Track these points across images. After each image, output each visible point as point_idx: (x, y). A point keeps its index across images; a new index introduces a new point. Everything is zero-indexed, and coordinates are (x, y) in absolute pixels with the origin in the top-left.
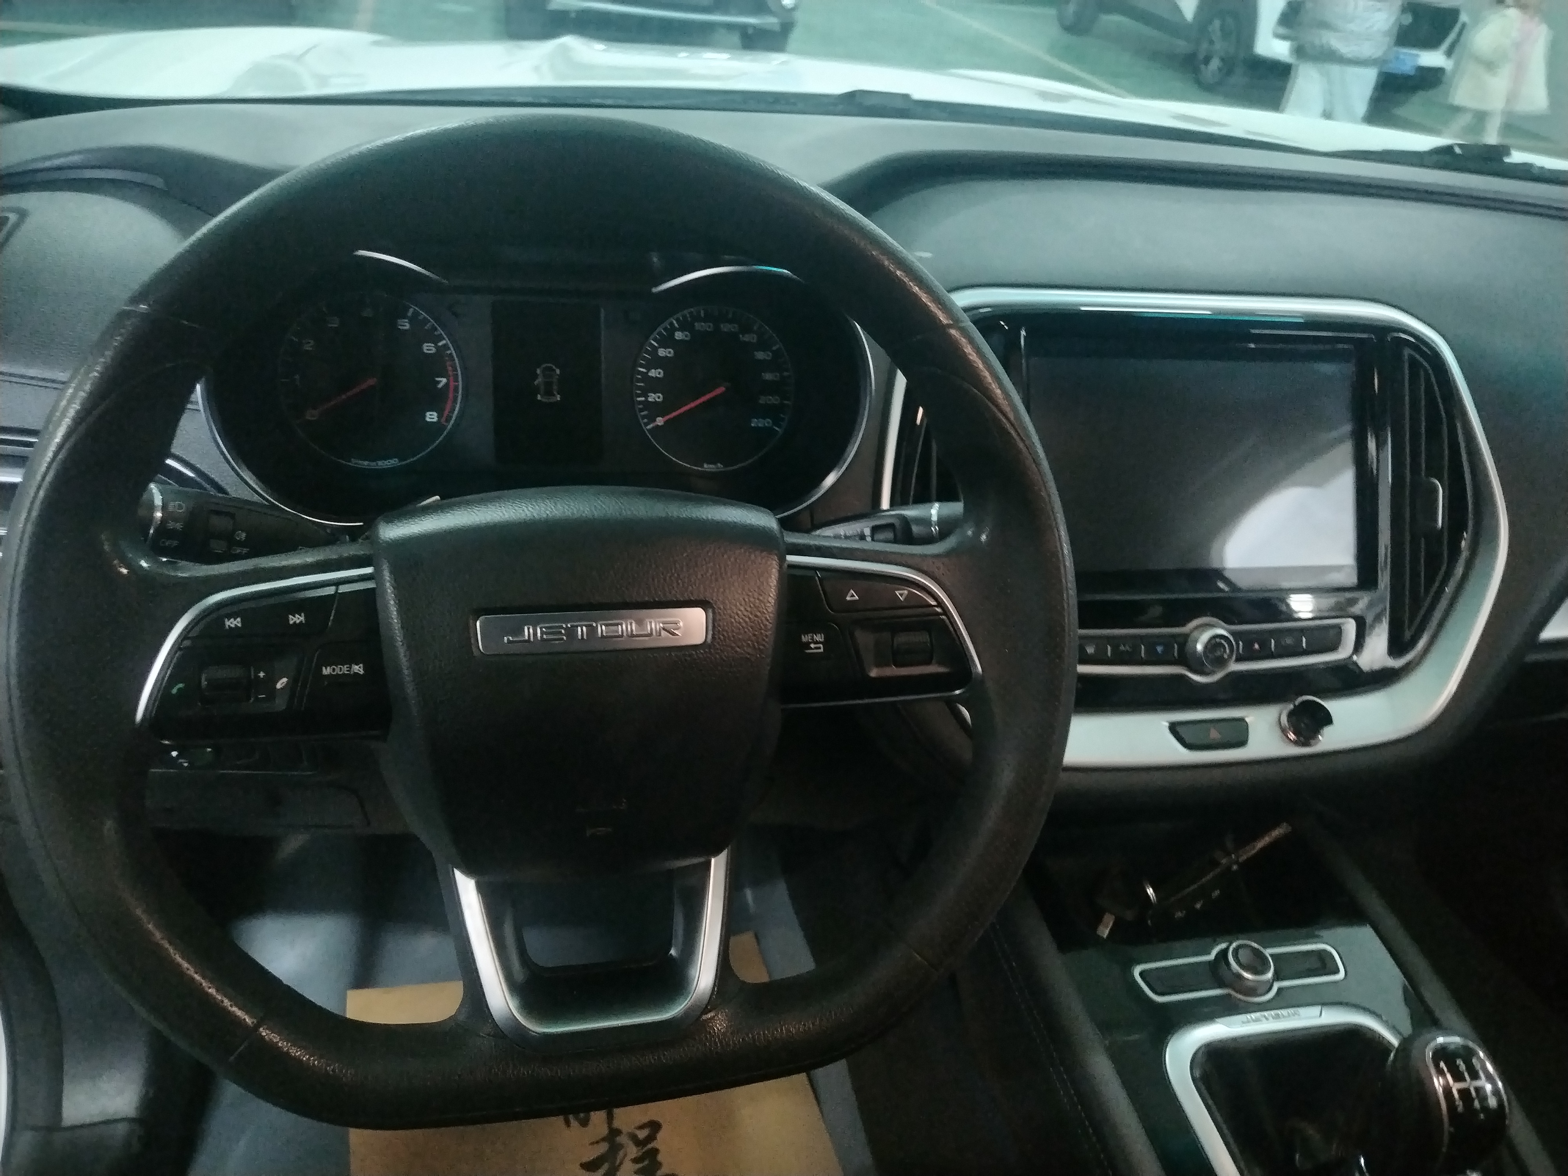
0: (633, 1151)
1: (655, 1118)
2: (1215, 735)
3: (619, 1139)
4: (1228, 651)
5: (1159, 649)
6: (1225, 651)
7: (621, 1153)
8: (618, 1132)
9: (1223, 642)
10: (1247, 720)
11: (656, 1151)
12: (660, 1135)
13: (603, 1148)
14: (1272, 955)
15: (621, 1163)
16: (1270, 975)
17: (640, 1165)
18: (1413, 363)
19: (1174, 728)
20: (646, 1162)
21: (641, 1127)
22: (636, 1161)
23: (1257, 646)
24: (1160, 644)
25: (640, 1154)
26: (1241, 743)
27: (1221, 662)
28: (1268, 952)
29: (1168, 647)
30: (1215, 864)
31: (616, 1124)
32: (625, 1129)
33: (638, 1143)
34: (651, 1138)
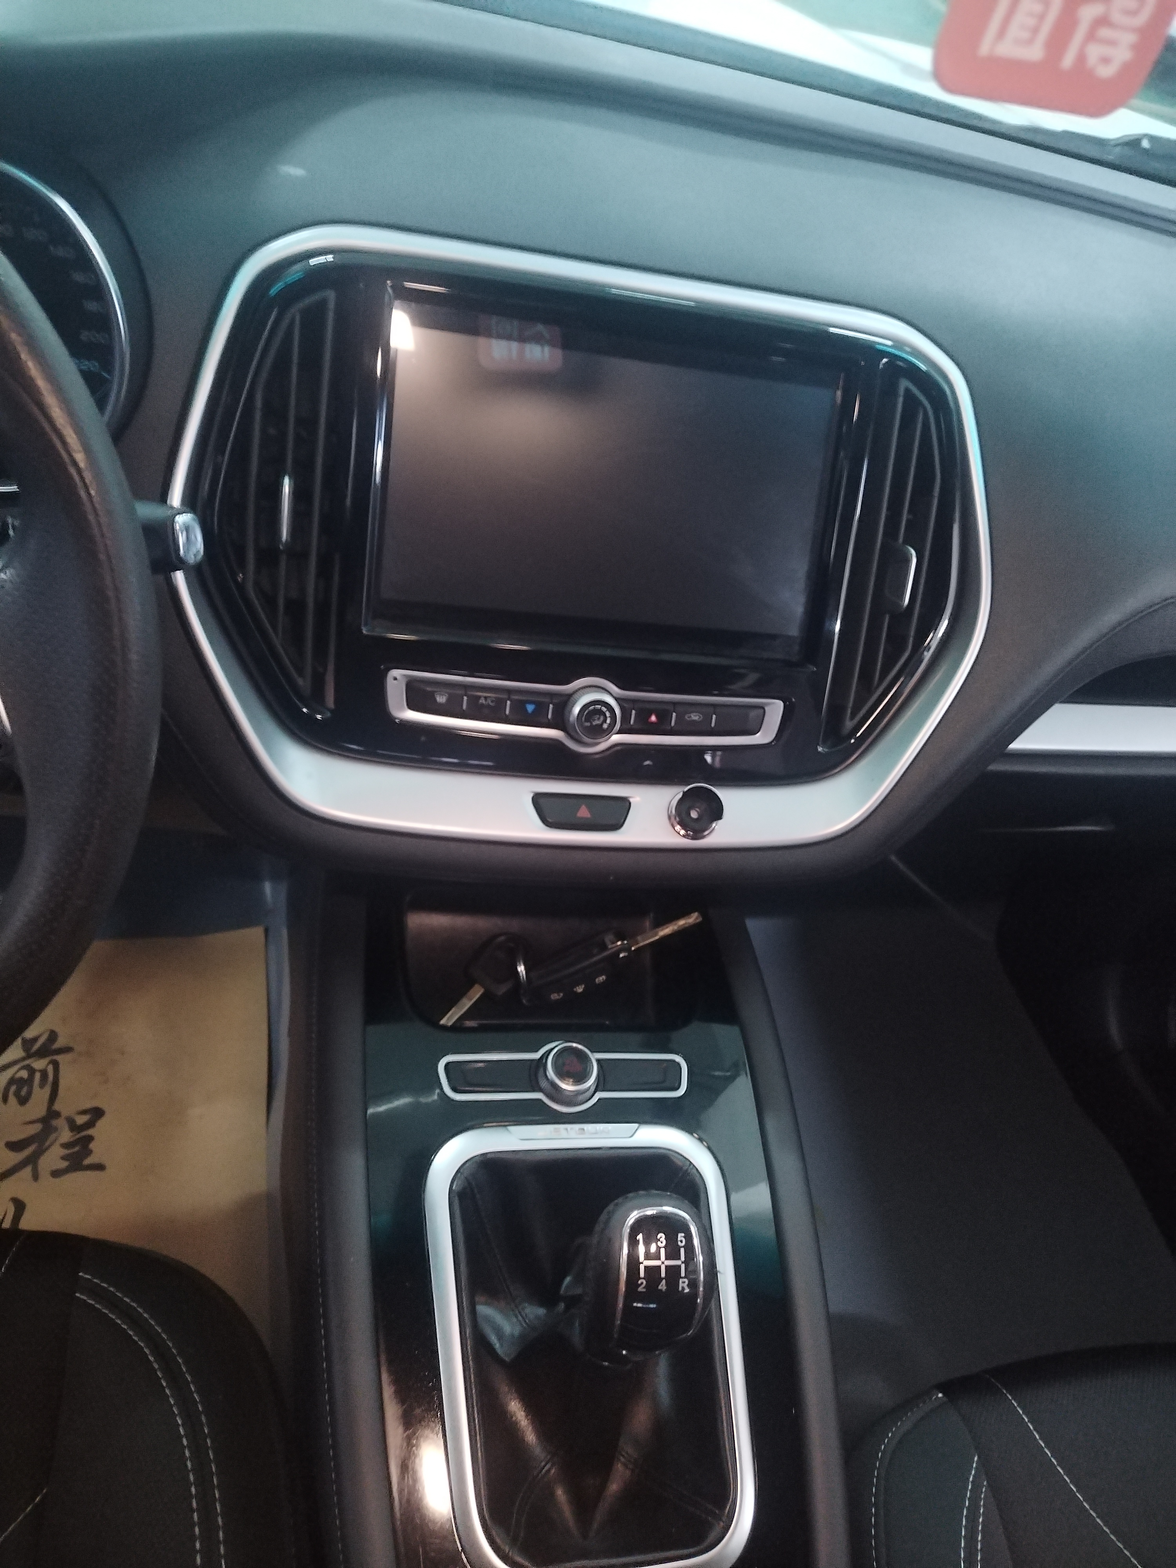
0: (66, 1135)
1: (100, 1106)
2: (584, 813)
3: (55, 1123)
4: (608, 721)
5: (530, 708)
6: (605, 721)
7: (52, 1137)
8: (57, 1115)
9: (604, 709)
10: (631, 800)
11: (90, 1138)
12: (100, 1123)
13: (37, 1128)
14: (598, 1061)
15: (49, 1146)
16: (591, 1081)
17: (67, 1152)
18: (911, 401)
19: (538, 800)
20: (77, 1149)
21: (84, 1112)
22: (65, 1146)
23: (653, 718)
24: (531, 702)
25: (72, 1140)
26: (615, 826)
27: (599, 732)
28: (594, 1057)
29: (541, 708)
30: (604, 947)
31: (57, 1107)
32: (65, 1113)
33: (74, 1127)
34: (90, 1124)
